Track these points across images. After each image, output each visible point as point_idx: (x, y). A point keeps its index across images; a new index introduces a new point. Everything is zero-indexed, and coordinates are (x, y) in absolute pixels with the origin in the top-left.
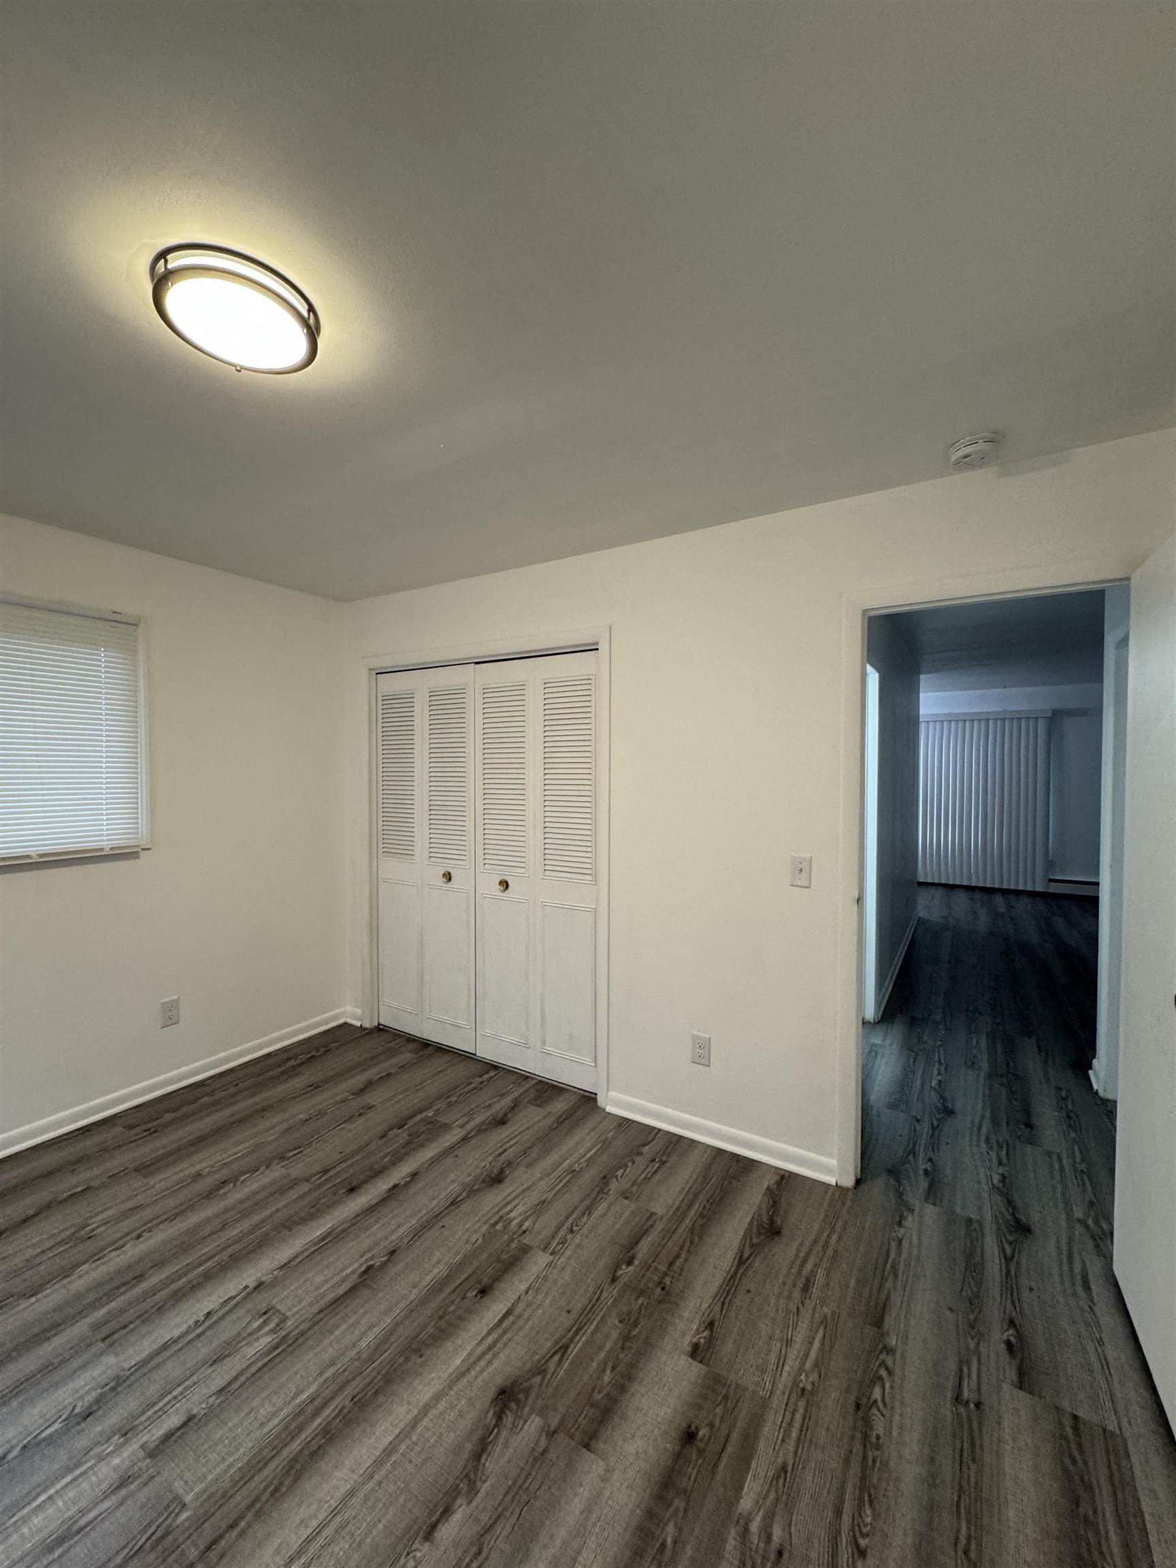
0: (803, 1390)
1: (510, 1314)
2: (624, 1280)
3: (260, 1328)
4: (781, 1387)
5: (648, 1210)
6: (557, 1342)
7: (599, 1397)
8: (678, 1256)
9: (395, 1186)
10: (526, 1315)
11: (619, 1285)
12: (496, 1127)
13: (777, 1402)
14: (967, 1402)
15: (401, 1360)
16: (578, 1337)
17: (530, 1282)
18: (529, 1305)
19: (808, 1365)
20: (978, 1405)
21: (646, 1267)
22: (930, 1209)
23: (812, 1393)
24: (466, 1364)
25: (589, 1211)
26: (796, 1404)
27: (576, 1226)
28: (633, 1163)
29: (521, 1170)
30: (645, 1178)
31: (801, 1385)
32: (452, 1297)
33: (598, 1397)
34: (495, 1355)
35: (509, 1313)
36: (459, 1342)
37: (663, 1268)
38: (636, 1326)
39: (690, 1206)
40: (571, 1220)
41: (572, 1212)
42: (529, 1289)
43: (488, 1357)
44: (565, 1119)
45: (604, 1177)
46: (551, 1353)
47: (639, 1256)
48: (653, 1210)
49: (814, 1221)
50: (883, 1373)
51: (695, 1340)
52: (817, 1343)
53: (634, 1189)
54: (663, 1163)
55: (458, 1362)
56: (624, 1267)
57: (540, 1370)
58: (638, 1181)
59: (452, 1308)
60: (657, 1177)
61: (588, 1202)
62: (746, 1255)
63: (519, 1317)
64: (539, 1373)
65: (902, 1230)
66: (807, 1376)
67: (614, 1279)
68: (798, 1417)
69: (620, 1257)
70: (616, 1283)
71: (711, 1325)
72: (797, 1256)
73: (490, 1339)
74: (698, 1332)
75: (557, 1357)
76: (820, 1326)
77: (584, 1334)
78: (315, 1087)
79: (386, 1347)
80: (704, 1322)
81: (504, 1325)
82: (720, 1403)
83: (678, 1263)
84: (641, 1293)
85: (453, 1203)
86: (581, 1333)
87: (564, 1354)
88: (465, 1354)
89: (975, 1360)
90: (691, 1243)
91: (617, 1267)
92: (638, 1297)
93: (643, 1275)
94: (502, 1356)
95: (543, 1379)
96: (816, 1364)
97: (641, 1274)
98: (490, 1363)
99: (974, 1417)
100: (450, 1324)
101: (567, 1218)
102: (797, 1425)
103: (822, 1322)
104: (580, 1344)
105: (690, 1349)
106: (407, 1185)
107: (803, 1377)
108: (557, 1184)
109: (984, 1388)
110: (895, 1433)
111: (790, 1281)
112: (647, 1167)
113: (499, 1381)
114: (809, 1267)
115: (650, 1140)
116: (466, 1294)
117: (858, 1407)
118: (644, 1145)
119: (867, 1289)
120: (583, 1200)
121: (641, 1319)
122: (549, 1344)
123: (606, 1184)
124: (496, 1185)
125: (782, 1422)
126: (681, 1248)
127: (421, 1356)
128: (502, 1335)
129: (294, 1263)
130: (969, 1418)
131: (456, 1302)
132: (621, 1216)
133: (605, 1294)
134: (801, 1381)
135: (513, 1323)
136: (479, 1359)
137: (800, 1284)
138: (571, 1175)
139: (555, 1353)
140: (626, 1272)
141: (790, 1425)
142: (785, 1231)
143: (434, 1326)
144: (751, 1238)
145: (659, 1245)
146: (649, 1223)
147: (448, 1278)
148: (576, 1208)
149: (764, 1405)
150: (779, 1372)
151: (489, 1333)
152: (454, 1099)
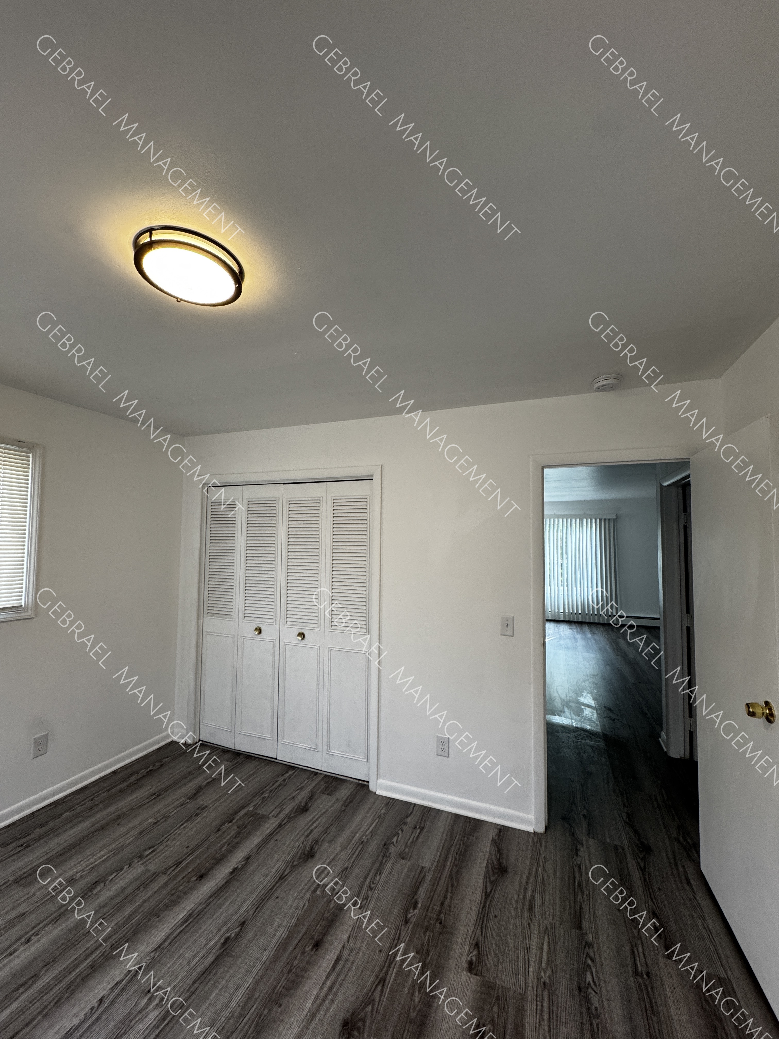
0: (544, 983)
1: (340, 960)
2: (413, 920)
3: (148, 1004)
4: (531, 984)
5: (419, 866)
6: (377, 977)
7: (415, 1014)
8: (445, 898)
9: (235, 870)
10: (352, 959)
11: (411, 926)
12: (302, 814)
13: (530, 995)
14: (642, 974)
15: (266, 1011)
16: (391, 970)
17: (349, 932)
18: (352, 950)
19: (544, 964)
20: (648, 974)
21: (426, 908)
22: (592, 842)
23: (551, 985)
24: (315, 1006)
25: (379, 871)
26: (542, 995)
27: (373, 884)
28: (402, 831)
29: (326, 845)
30: (412, 842)
31: (542, 980)
32: (295, 953)
33: (413, 1014)
34: (335, 995)
35: (338, 959)
36: (306, 989)
37: (437, 908)
38: (429, 955)
39: (446, 859)
40: (368, 880)
41: (368, 874)
42: (349, 937)
43: (330, 997)
44: (350, 803)
45: (385, 845)
46: (374, 986)
47: (420, 901)
48: (423, 865)
49: (525, 859)
50: (589, 962)
51: (469, 958)
52: (545, 947)
53: (407, 850)
54: (422, 829)
55: (309, 1005)
56: (411, 911)
57: (369, 1001)
58: (409, 844)
59: (296, 962)
60: (420, 840)
61: (377, 864)
62: (489, 890)
63: (346, 961)
64: (369, 1004)
65: (579, 859)
66: (545, 973)
67: (407, 922)
68: (546, 1004)
69: (408, 903)
70: (409, 924)
71: (477, 946)
72: (520, 885)
73: (329, 983)
74: (470, 952)
75: (379, 988)
76: (545, 935)
77: (394, 967)
78: (157, 795)
79: (251, 1003)
80: (472, 944)
81: (337, 969)
82: (495, 1003)
83: (447, 902)
84: (427, 929)
85: (281, 878)
86: (392, 966)
87: (383, 985)
88: (313, 997)
89: (639, 942)
90: (452, 886)
91: (407, 911)
92: (425, 933)
93: (426, 915)
94: (340, 994)
95: (373, 1008)
96: (548, 963)
97: (424, 915)
98: (332, 1001)
99: (647, 983)
100: (297, 976)
101: (366, 878)
102: (546, 1010)
103: (545, 931)
104: (393, 975)
105: (467, 965)
106: (244, 867)
107: (542, 974)
108: (354, 854)
109: (649, 962)
110: (606, 1004)
111: (520, 905)
112: (412, 832)
113: (341, 1016)
114: (529, 893)
115: (410, 812)
116: (304, 949)
117: (580, 989)
118: (407, 816)
119: (568, 903)
120: (374, 863)
121: (431, 949)
122: (372, 979)
123: (387, 849)
124: (310, 860)
125: (536, 1009)
126: (447, 891)
127: (280, 1006)
128: (337, 978)
129: (167, 944)
130: (645, 986)
131: (298, 957)
132: (402, 873)
133: (403, 934)
134: (542, 977)
135: (343, 967)
136: (324, 1000)
137: (527, 906)
138: (362, 845)
139: (377, 985)
140: (414, 914)
141: (542, 1011)
142: (510, 869)
143: (285, 979)
144: (490, 878)
145: (432, 890)
146: (422, 875)
147: (289, 938)
148: (370, 870)
149: (523, 999)
150: (527, 973)
151: (327, 978)
152: (267, 795)
